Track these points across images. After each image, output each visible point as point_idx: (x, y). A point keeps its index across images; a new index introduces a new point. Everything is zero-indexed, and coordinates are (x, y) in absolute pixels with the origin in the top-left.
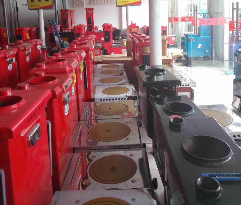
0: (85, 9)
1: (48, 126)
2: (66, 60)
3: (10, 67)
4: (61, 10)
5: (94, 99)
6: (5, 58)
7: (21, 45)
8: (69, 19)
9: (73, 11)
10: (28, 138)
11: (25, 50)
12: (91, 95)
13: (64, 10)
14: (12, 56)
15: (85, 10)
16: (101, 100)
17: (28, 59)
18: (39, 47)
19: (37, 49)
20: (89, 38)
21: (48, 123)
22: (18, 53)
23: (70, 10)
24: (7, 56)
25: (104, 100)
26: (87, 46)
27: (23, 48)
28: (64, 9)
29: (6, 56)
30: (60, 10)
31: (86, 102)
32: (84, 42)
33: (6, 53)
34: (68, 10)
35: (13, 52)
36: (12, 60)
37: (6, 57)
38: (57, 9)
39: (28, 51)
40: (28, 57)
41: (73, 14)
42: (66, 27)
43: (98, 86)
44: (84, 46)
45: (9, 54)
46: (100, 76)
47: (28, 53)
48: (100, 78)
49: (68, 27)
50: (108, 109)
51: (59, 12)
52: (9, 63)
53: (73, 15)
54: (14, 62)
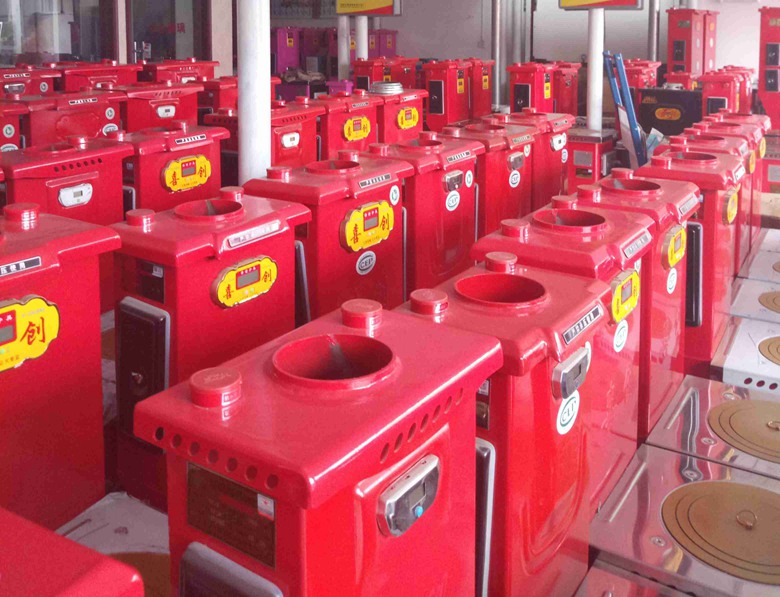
0: (760, 10)
1: (482, 463)
2: (607, 221)
3: (453, 201)
4: (671, 12)
5: (722, 369)
6: (439, 171)
7: (498, 131)
8: (697, 43)
9: (716, 13)
10: (382, 504)
11: (506, 149)
12: (710, 350)
13: (680, 11)
14: (463, 166)
15: (759, 14)
16: (748, 381)
17: (515, 179)
18: (560, 142)
19: (553, 150)
20: (737, 130)
21: (485, 449)
22: (481, 157)
23: (702, 12)
24: (445, 167)
25: (761, 384)
26: (715, 166)
27: (502, 143)
28: (683, 7)
29: (441, 165)
30: (667, 11)
31: (687, 376)
32: (711, 145)
33: (442, 156)
34: (694, 10)
35: (464, 155)
36: (461, 179)
37: (441, 169)
38: (657, 7)
39: (518, 154)
40: (515, 172)
41: (712, 25)
42: (682, 68)
43: (749, 318)
44: (702, 167)
45: (451, 159)
46: (769, 281)
47: (515, 159)
48: (766, 288)
49: (689, 70)
50: (767, 429)
51: (664, 17)
52: (449, 187)
53: (712, 28)
54: (469, 185)
